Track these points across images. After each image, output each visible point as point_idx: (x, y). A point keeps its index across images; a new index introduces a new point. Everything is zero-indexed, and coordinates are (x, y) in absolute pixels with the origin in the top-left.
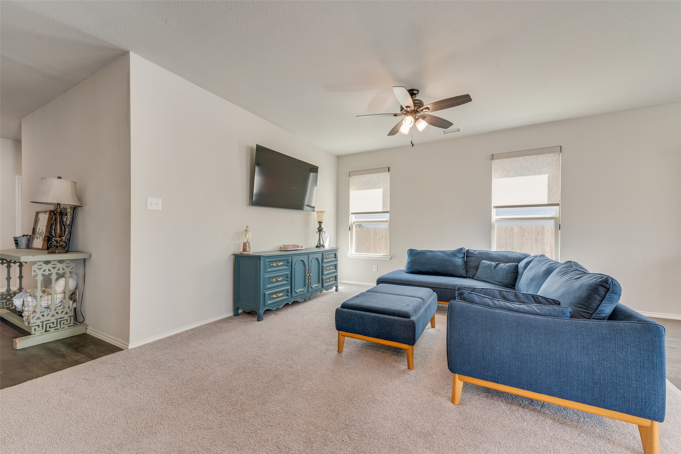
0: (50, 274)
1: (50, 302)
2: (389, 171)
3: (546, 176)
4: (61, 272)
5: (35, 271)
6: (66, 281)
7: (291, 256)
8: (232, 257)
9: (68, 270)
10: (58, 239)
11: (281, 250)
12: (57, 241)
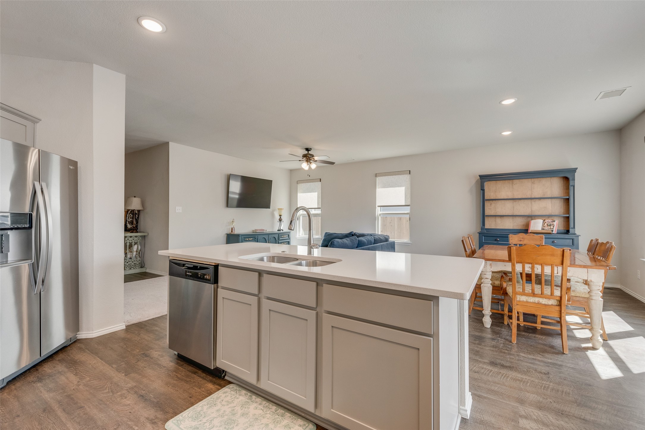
0: (132, 242)
1: (131, 256)
2: (320, 182)
3: (404, 188)
4: (136, 241)
5: (126, 241)
6: (138, 246)
7: (257, 235)
8: (226, 235)
9: (138, 241)
10: (134, 226)
11: (253, 232)
12: (133, 227)
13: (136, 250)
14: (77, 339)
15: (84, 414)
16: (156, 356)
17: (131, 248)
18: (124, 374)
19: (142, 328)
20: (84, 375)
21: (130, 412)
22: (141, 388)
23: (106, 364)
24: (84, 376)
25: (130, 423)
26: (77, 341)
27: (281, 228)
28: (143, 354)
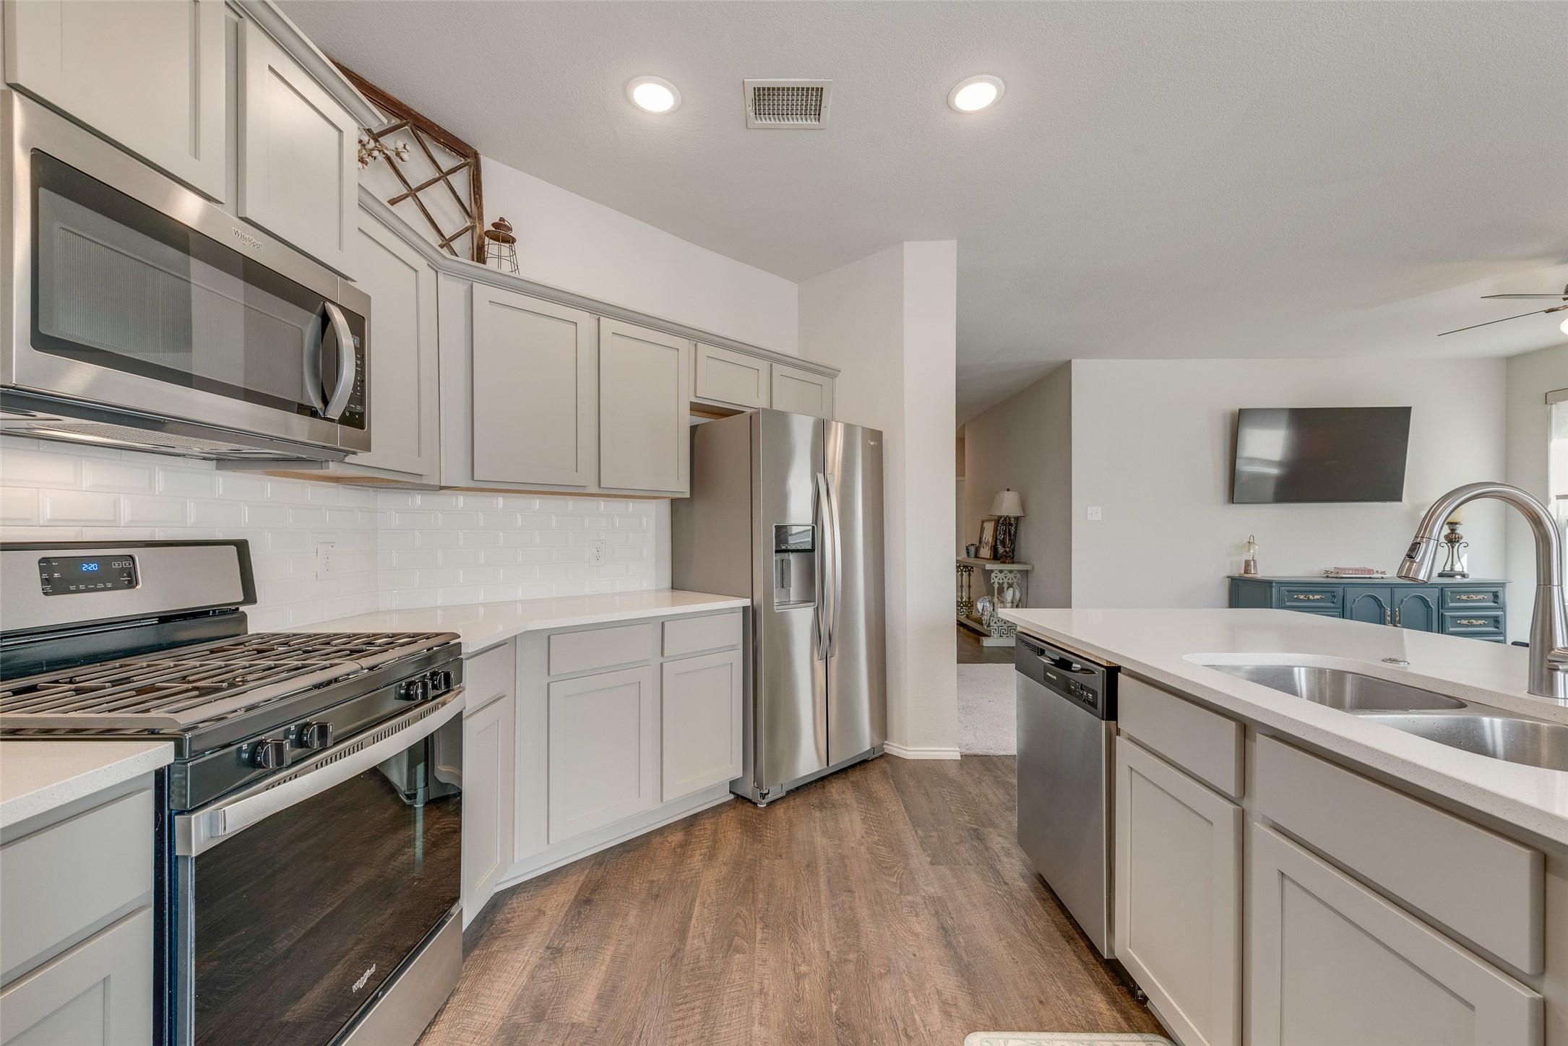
0: (1003, 583)
4: (1010, 581)
5: (993, 579)
7: (1342, 586)
8: (1227, 581)
9: (1015, 580)
10: (1008, 549)
11: (1327, 577)
12: (1006, 551)
13: (1011, 598)
14: (886, 753)
15: (850, 908)
16: (997, 846)
17: (1002, 595)
18: (929, 859)
19: (989, 770)
20: (873, 828)
21: (914, 955)
22: (948, 909)
23: (909, 823)
24: (872, 830)
25: (907, 980)
26: (885, 756)
27: (1458, 568)
28: (975, 830)
